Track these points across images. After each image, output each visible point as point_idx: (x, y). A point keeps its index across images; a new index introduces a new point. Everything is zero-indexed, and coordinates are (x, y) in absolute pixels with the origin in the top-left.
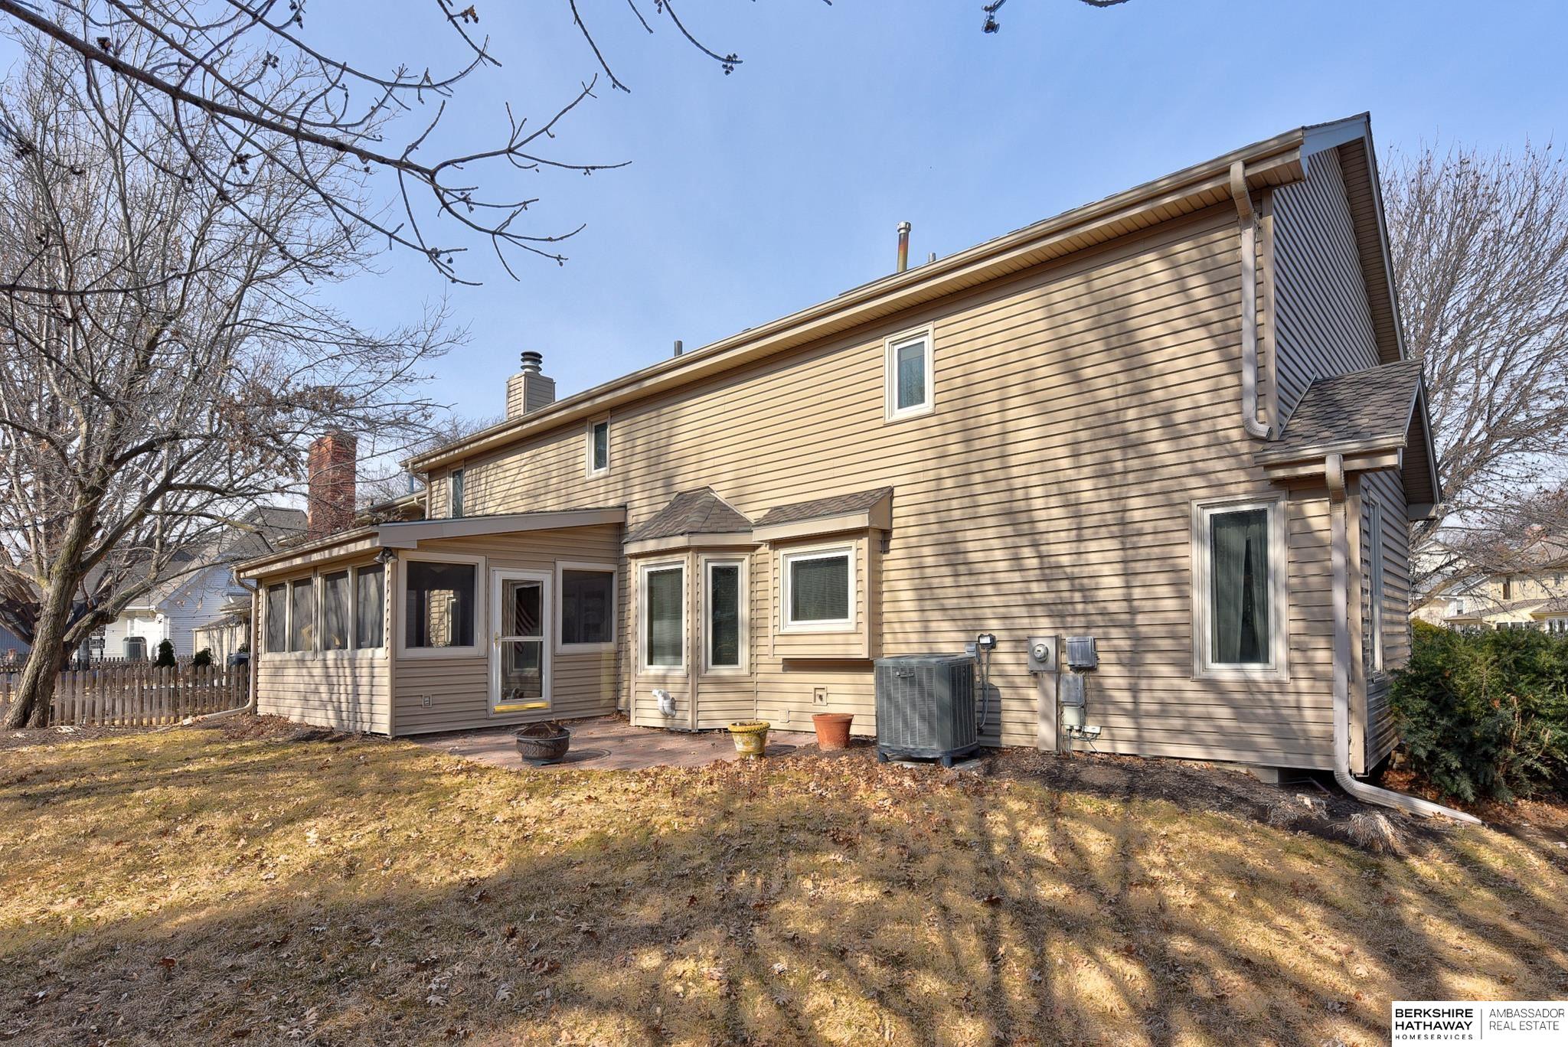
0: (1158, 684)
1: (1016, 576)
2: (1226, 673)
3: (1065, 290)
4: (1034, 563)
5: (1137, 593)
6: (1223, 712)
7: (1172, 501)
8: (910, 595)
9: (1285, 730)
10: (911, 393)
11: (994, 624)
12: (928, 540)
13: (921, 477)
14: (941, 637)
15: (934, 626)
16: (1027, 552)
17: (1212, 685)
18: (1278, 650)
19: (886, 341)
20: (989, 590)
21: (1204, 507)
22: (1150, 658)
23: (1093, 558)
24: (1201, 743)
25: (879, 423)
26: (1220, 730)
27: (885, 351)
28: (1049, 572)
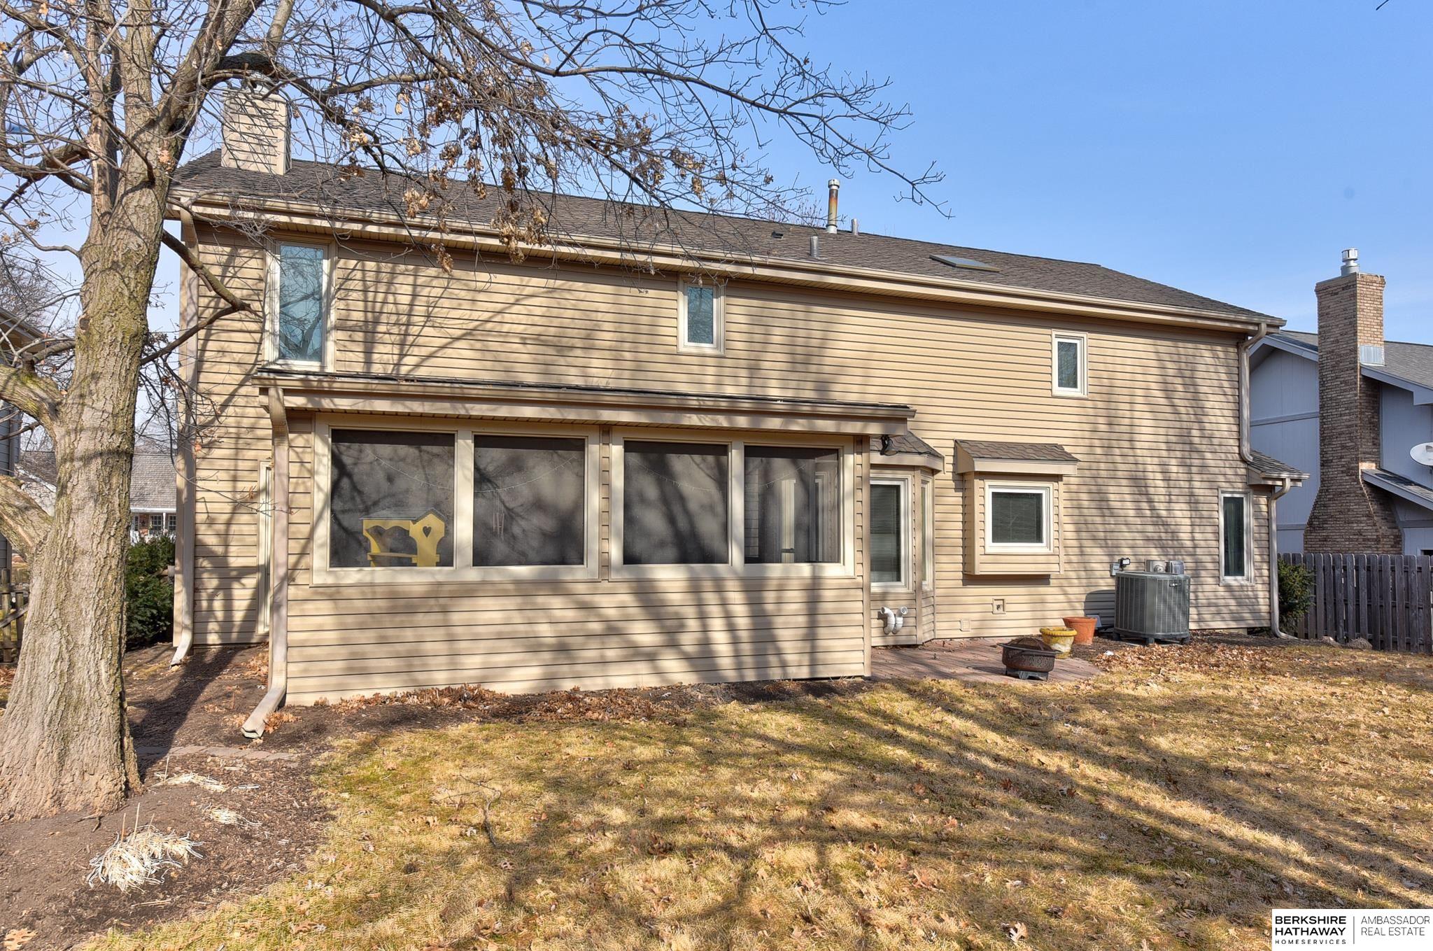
0: (1207, 588)
1: (1138, 520)
2: (1230, 580)
3: (1165, 346)
4: (1148, 513)
5: (1198, 536)
6: (1232, 602)
7: (1213, 486)
8: (1071, 527)
9: (1255, 613)
10: (1069, 378)
11: (1127, 551)
12: (1084, 488)
13: (1081, 442)
14: (1093, 559)
15: (1088, 550)
16: (1145, 505)
17: (1229, 588)
18: (1249, 569)
19: (1055, 332)
20: (1124, 528)
21: (1223, 492)
22: (1203, 573)
23: (1178, 514)
24: (1223, 620)
25: (1048, 393)
26: (1231, 612)
27: (1054, 337)
28: (1158, 521)
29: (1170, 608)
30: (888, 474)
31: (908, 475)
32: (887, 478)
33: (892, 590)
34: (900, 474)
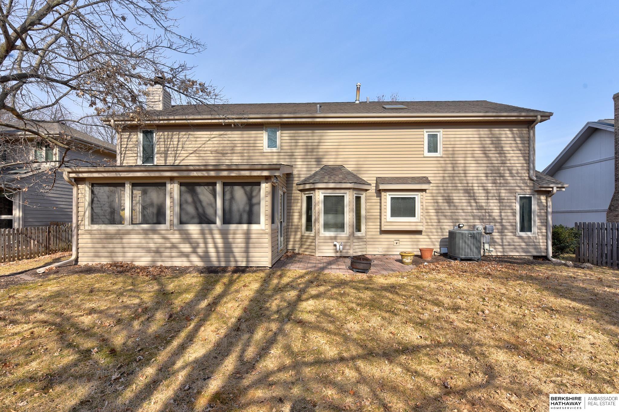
0: (508, 237)
1: (469, 208)
2: (523, 234)
3: (484, 132)
4: (474, 204)
5: (503, 214)
6: (523, 244)
7: (512, 191)
8: (433, 211)
9: (536, 247)
10: (433, 148)
11: (462, 221)
12: (440, 195)
13: (438, 175)
14: (444, 224)
15: (442, 221)
16: (472, 201)
17: (520, 237)
18: (534, 229)
19: (425, 130)
20: (461, 211)
21: (519, 194)
22: (506, 231)
23: (491, 204)
24: (518, 252)
25: (422, 156)
26: (523, 249)
27: (425, 133)
28: (480, 208)
29: (468, 245)
30: (338, 191)
31: (347, 191)
32: (338, 193)
33: (339, 235)
34: (342, 191)
